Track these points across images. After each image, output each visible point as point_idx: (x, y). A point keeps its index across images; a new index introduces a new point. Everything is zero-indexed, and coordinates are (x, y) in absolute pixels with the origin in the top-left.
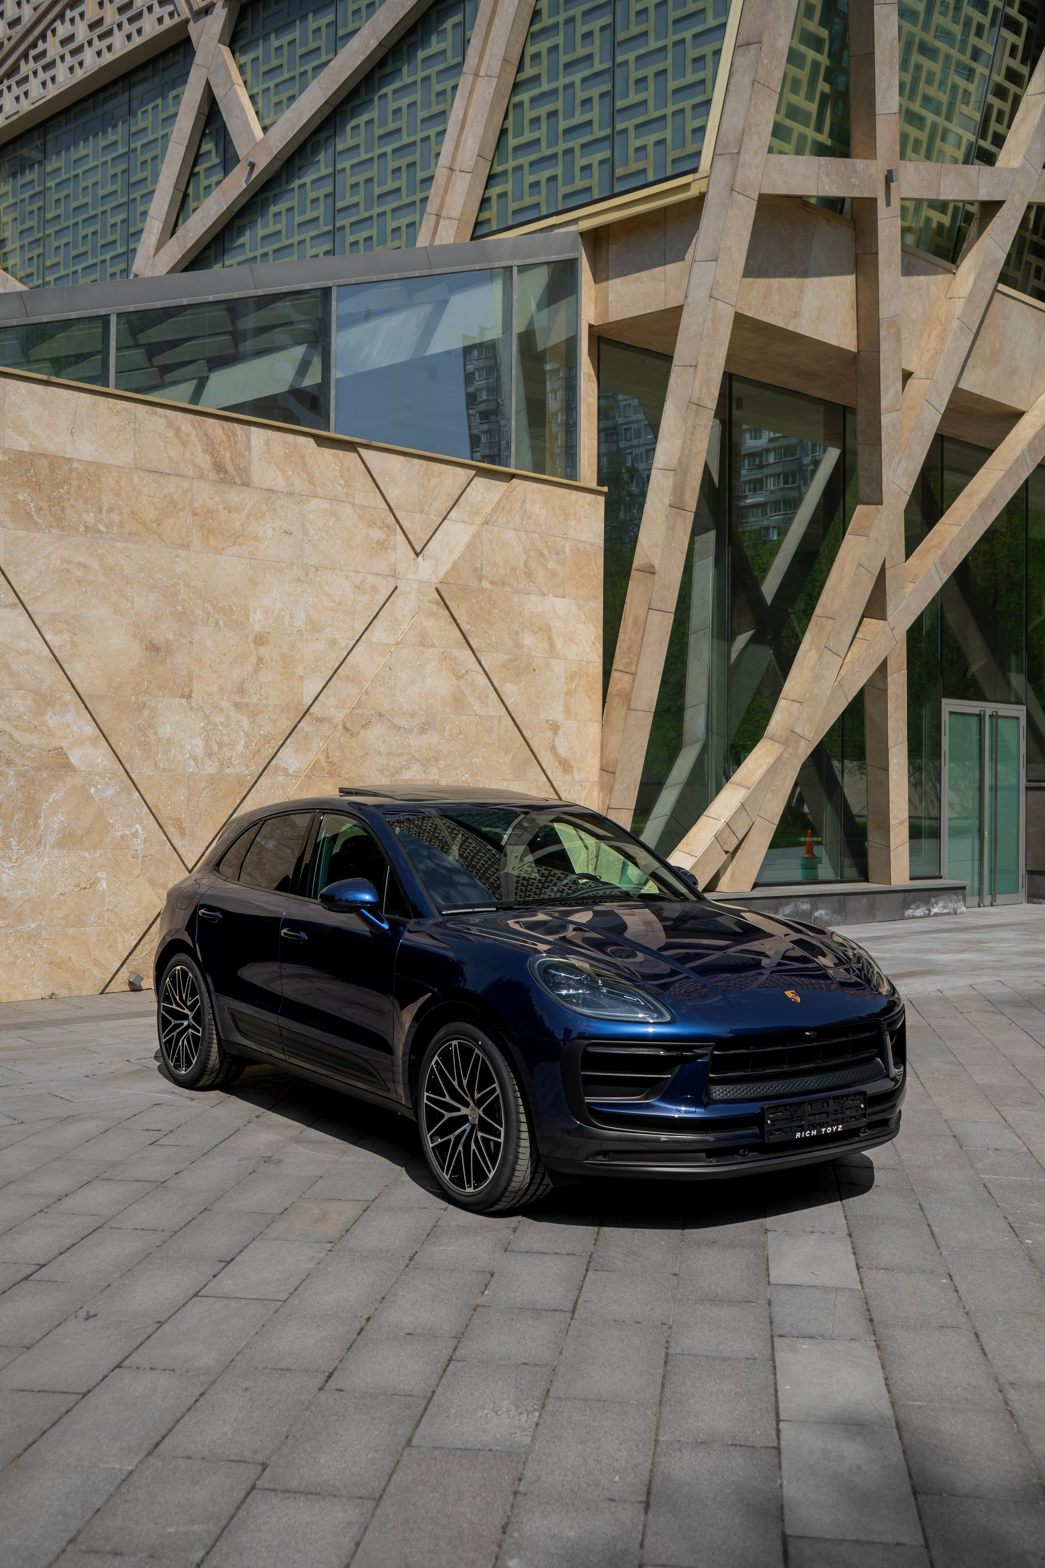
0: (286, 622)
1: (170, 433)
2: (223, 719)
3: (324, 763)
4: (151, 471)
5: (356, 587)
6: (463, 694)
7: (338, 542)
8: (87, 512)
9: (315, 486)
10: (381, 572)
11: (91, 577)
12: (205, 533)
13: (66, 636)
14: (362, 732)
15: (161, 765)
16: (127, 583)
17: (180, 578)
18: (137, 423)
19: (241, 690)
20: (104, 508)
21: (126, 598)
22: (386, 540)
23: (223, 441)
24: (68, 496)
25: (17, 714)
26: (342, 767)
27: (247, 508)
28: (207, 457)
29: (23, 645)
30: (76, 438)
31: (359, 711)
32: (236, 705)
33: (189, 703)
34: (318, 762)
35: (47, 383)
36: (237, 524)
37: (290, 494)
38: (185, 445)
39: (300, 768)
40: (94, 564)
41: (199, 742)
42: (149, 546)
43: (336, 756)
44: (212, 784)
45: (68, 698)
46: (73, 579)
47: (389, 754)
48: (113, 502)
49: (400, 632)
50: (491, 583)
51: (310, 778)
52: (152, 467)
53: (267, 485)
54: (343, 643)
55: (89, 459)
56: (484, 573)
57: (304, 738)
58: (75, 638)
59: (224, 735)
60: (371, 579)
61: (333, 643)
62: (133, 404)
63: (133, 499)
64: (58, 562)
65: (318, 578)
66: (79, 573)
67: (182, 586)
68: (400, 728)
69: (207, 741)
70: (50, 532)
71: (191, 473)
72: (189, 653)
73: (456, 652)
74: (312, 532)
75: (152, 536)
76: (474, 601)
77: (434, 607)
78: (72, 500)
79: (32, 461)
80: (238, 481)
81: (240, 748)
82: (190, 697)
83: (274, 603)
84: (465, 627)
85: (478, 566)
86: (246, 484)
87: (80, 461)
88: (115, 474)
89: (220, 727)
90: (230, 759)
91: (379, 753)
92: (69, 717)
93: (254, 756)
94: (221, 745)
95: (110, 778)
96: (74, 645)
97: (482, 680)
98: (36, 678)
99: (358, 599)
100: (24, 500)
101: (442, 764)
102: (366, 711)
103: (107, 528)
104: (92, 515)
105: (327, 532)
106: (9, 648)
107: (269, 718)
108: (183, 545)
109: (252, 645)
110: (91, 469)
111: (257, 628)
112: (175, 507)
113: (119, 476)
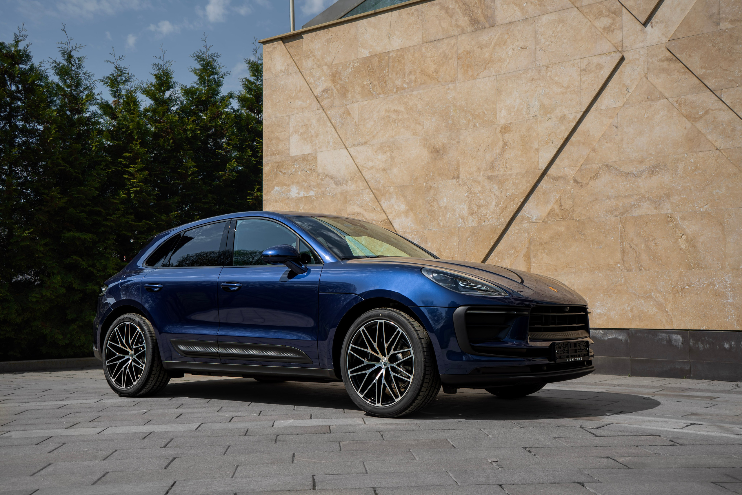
0: (524, 113)
1: (443, 12)
2: (480, 189)
3: (557, 210)
4: (432, 41)
5: (582, 70)
6: (700, 132)
7: (565, 41)
8: (397, 79)
9: (544, 6)
10: (605, 52)
11: (400, 117)
12: (466, 68)
13: (388, 154)
14: (591, 183)
15: (442, 224)
16: (420, 114)
17: (450, 103)
18: (423, 15)
19: (492, 167)
20: (407, 74)
21: (420, 124)
22: (612, 25)
23: (476, 3)
24: (388, 74)
25: (366, 203)
26: (573, 211)
27: (494, 41)
28: (466, 18)
29: (370, 164)
30: (391, 38)
31: (588, 166)
32: (489, 178)
33: (458, 182)
34: (552, 210)
35: (376, 14)
36: (487, 55)
37: (526, 19)
38: (451, 17)
39: (541, 216)
40: (402, 108)
41: (466, 207)
42: (432, 88)
43: (568, 204)
44: (474, 233)
45: (393, 189)
46: (391, 120)
47: (617, 197)
48: (411, 68)
49: (628, 95)
50: (732, 22)
51: (546, 223)
52: (433, 38)
53: (507, 21)
54: (571, 117)
55: (398, 48)
56: (723, 16)
57: (543, 194)
58: (393, 154)
59: (481, 199)
60: (595, 60)
61: (563, 119)
62: (420, 5)
63: (422, 63)
64: (384, 113)
65: (549, 74)
66: (394, 116)
67: (452, 107)
68: (628, 174)
69: (470, 205)
70: (379, 97)
71: (456, 33)
72: (457, 149)
73: (691, 97)
74: (543, 40)
75: (433, 81)
76: (710, 45)
77: (665, 64)
78: (390, 75)
79: (370, 61)
80: (487, 25)
81: (492, 207)
82: (458, 177)
83: (515, 101)
84: (699, 72)
85: (714, 10)
86: (493, 26)
87: (393, 51)
88: (412, 51)
89: (478, 195)
90: (486, 215)
91: (608, 197)
92: (393, 201)
93: (503, 211)
94: (479, 207)
95: (415, 235)
96: (392, 158)
97: (726, 116)
98: (376, 181)
99: (583, 79)
100: (367, 83)
101: (675, 199)
102: (594, 165)
103: (408, 85)
104: (400, 80)
105: (555, 36)
106: (364, 167)
107: (513, 183)
108: (452, 81)
109: (499, 135)
110: (399, 53)
111: (502, 122)
112: (447, 58)
113: (414, 52)
